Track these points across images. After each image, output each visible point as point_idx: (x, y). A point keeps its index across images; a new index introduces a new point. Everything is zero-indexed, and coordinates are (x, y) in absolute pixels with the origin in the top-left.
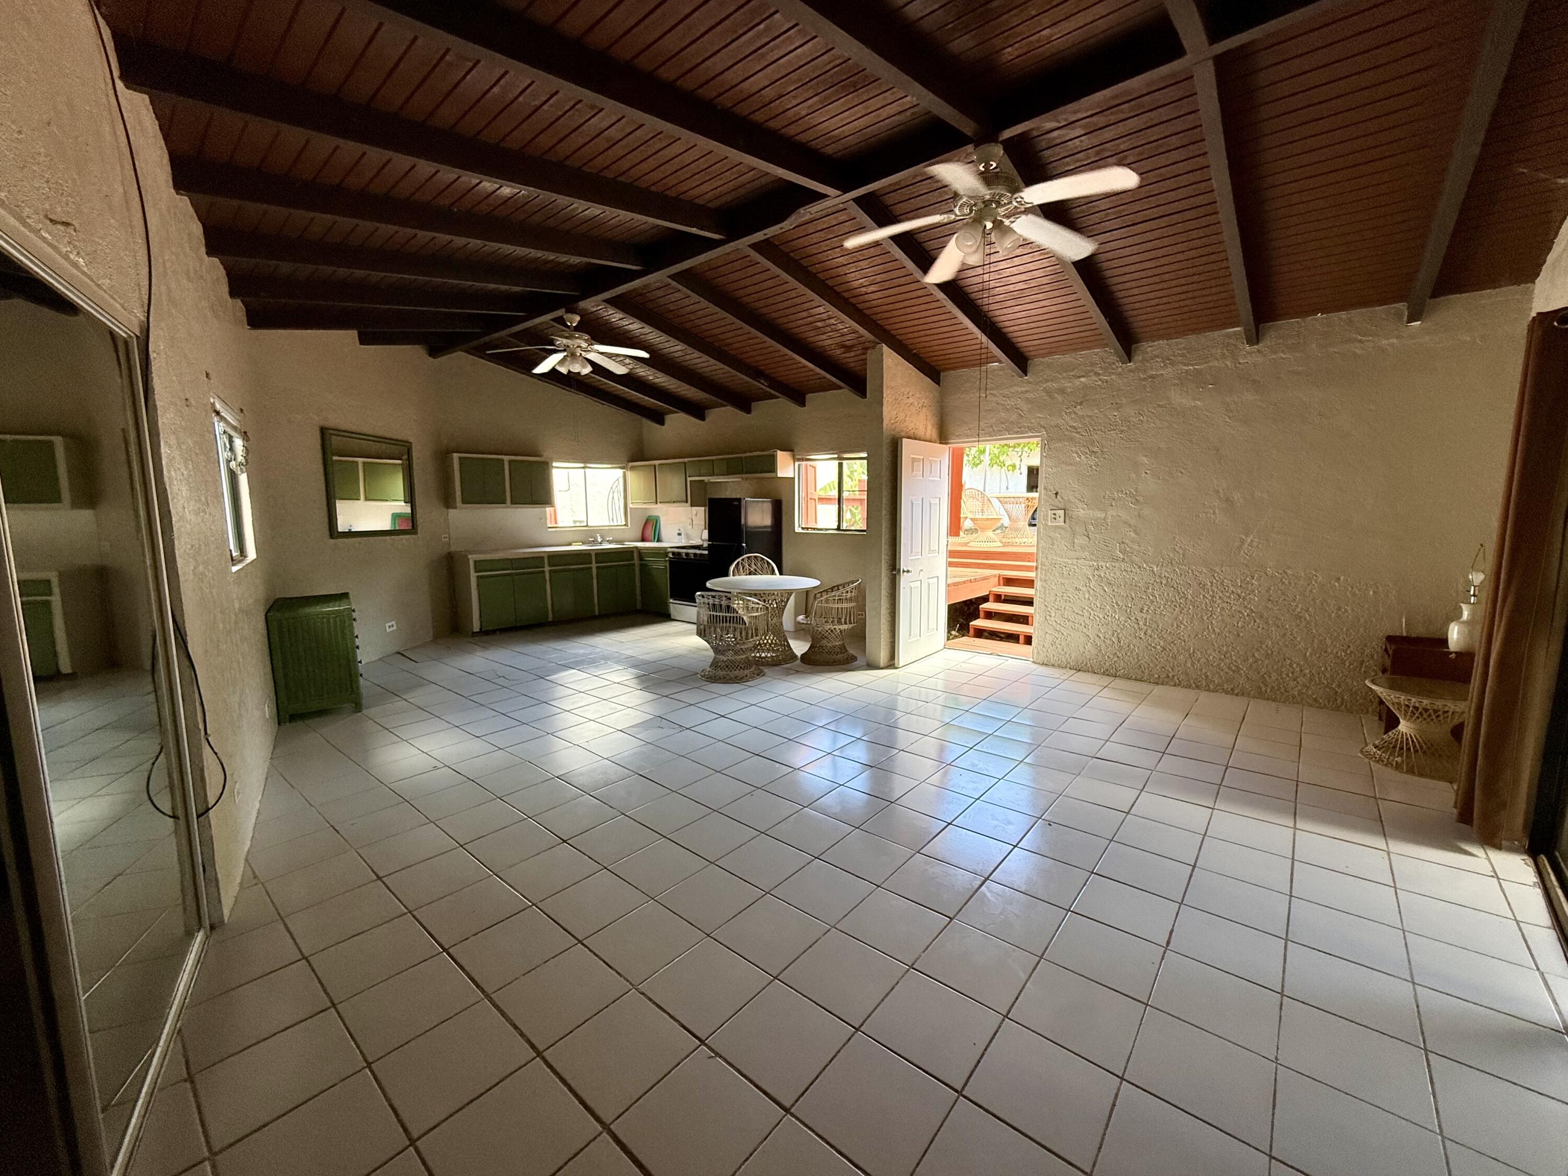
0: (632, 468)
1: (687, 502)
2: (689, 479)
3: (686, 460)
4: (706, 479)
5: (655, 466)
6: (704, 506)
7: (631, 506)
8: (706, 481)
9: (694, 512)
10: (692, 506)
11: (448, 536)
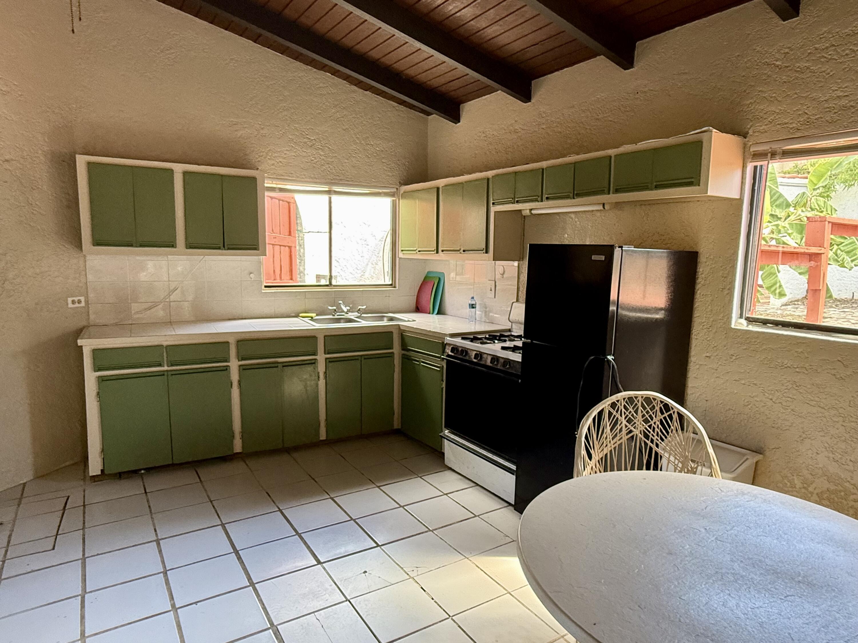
0: (406, 195)
1: (487, 252)
2: (493, 209)
3: (490, 174)
4: (525, 207)
5: (438, 189)
6: (520, 259)
7: (401, 255)
8: (527, 213)
9: (500, 270)
10: (496, 258)
11: (82, 299)
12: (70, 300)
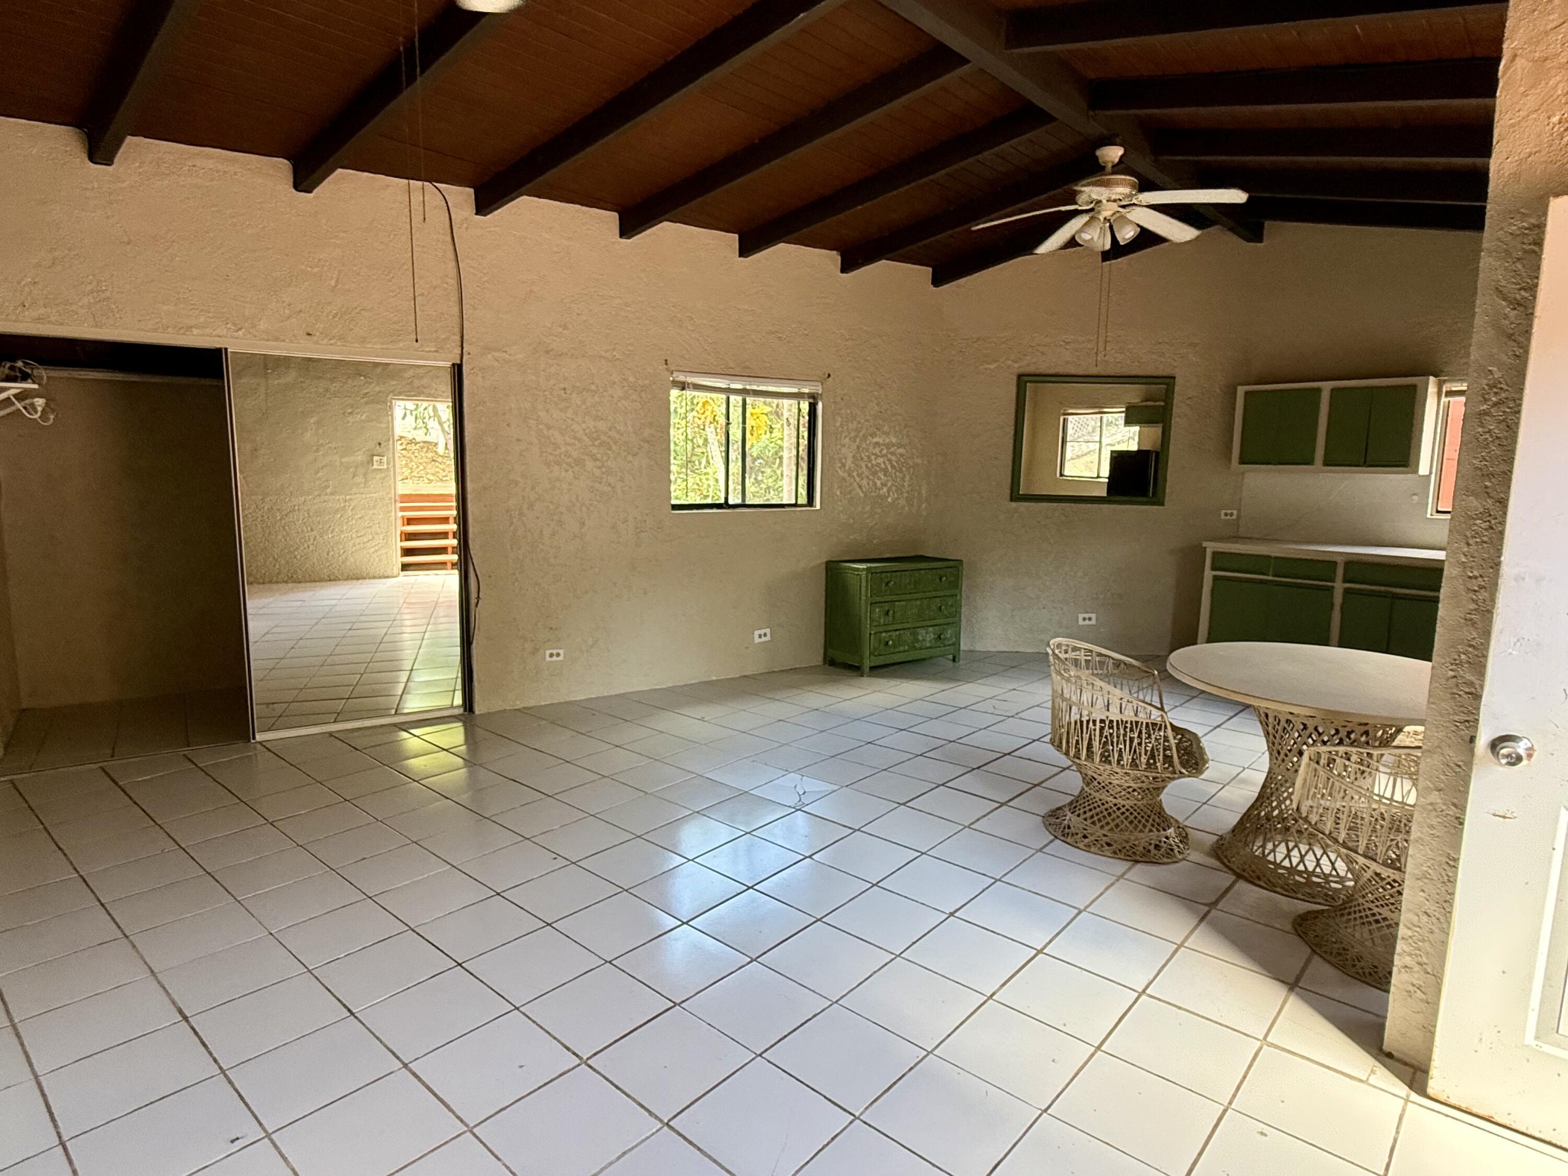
11: (1235, 512)
12: (1223, 512)
